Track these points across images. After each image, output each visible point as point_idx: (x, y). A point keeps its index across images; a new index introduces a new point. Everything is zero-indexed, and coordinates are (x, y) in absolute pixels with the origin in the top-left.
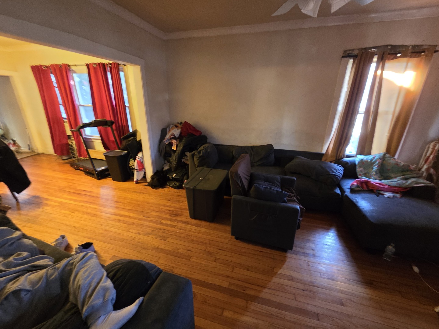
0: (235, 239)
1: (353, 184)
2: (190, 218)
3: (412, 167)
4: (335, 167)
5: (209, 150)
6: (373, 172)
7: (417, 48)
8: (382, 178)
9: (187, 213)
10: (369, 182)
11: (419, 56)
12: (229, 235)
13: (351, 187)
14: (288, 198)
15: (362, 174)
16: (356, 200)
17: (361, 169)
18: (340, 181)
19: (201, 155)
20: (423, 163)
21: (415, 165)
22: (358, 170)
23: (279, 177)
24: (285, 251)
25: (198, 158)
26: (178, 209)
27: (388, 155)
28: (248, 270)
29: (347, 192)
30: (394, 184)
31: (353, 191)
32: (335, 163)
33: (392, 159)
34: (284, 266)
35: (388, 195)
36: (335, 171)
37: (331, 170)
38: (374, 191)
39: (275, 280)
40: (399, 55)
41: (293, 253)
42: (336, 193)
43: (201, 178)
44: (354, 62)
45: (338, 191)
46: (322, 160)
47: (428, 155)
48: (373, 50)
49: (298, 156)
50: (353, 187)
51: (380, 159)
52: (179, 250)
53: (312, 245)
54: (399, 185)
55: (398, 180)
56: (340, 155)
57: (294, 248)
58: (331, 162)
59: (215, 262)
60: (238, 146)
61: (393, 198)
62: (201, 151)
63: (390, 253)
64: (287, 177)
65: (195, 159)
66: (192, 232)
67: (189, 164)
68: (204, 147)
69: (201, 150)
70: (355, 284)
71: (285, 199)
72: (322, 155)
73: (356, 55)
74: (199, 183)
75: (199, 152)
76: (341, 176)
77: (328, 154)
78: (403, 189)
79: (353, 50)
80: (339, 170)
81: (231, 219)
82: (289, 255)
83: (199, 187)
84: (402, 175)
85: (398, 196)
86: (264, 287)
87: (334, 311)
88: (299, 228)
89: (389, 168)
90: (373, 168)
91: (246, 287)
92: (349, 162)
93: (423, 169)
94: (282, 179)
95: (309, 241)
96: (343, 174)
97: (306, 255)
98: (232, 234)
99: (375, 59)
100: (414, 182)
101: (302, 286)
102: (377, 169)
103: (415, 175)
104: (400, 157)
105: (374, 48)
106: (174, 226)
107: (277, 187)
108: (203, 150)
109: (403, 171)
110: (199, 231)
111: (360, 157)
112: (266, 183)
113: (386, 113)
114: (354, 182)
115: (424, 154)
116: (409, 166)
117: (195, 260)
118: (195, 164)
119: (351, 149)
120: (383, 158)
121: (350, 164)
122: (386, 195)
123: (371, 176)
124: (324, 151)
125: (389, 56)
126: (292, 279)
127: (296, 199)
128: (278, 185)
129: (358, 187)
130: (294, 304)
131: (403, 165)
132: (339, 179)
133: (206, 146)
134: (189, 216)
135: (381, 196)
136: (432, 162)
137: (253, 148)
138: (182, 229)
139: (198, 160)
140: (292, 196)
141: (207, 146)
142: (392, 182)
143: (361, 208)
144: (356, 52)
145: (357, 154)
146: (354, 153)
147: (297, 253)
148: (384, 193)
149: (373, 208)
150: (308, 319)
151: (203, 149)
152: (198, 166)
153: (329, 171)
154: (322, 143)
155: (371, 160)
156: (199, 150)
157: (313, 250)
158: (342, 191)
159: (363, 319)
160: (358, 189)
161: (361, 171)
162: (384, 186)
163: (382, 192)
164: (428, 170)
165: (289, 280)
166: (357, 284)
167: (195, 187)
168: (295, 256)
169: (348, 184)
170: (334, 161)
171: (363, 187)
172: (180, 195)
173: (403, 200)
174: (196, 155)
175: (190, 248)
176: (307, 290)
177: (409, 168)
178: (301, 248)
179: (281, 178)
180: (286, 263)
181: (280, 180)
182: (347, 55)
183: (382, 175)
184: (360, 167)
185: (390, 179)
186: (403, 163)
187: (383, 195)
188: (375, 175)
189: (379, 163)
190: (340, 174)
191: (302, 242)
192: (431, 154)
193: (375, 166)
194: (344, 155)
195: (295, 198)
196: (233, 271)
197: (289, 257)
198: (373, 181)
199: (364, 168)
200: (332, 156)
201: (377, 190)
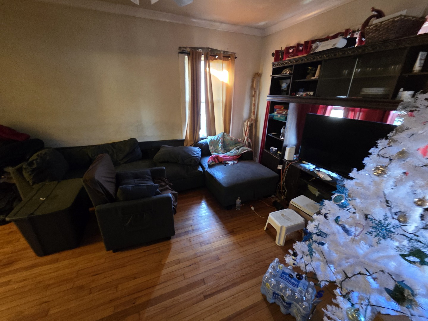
0: (114, 253)
1: (209, 161)
2: (39, 257)
3: (240, 140)
4: (194, 150)
5: (48, 158)
6: (219, 148)
7: (225, 53)
8: (225, 152)
9: (31, 253)
10: (218, 156)
11: (228, 60)
12: (104, 252)
13: (208, 163)
14: (162, 188)
15: (213, 151)
16: (213, 173)
17: (212, 147)
18: (200, 160)
19: (35, 166)
20: (244, 136)
21: (241, 138)
22: (211, 148)
23: (148, 170)
24: (169, 238)
25: (30, 173)
26: (12, 253)
27: (225, 134)
28: (135, 278)
29: (207, 169)
30: (232, 154)
31: (210, 166)
32: (194, 146)
33: (228, 136)
34: (171, 253)
35: (231, 163)
36: (195, 153)
37: (192, 153)
38: (223, 162)
39: (164, 272)
40: (217, 57)
41: (177, 237)
42: (199, 171)
43: (41, 199)
44: (188, 58)
45: (200, 169)
46: (184, 146)
47: (245, 130)
48: (199, 50)
49: (163, 146)
50: (209, 163)
51: (221, 137)
52: (23, 313)
53: (190, 222)
54: (235, 154)
55: (234, 151)
56: (196, 138)
57: (176, 232)
58: (191, 146)
59: (90, 294)
60: (93, 146)
61: (233, 164)
62: (35, 162)
63: (239, 204)
64: (157, 168)
65: (26, 175)
66: (45, 275)
67: (16, 183)
68: (38, 156)
69: (33, 160)
70: (223, 238)
71: (158, 190)
72: (183, 141)
73: (189, 52)
74: (39, 206)
75: (31, 164)
76: (200, 156)
77: (188, 139)
78: (238, 156)
79: (186, 48)
80: (197, 151)
81: (102, 234)
82: (173, 240)
83: (39, 213)
84: (236, 147)
85: (236, 162)
86: (154, 286)
87: (214, 268)
88: (175, 212)
89: (228, 143)
90: (219, 145)
91: (135, 299)
92: (203, 143)
93: (245, 140)
94: (153, 172)
95: (188, 219)
96: (201, 154)
97: (187, 233)
98: (108, 250)
99: (203, 58)
100: (242, 150)
101: (188, 263)
102: (222, 145)
103: (242, 145)
104: (232, 135)
105: (200, 48)
106: (8, 283)
107: (148, 181)
108: (37, 159)
109: (236, 144)
110: (57, 267)
111: (210, 138)
112: (135, 180)
113: (219, 102)
114: (209, 159)
115: (244, 129)
116: (238, 140)
117: (57, 311)
118: (28, 182)
119: (203, 132)
120: (223, 136)
121: (204, 145)
122: (229, 163)
123: (219, 151)
124: (184, 138)
125: (211, 57)
126: (179, 262)
127: (169, 187)
128: (150, 178)
129: (213, 162)
130: (184, 284)
131: (235, 139)
132: (199, 159)
133: (41, 154)
134: (35, 255)
135: (227, 165)
136: (248, 134)
137: (114, 145)
138: (24, 280)
139: (30, 175)
140: (164, 185)
141: (43, 153)
142: (231, 153)
143: (217, 178)
144: (188, 50)
145: (207, 136)
146: (205, 135)
147: (180, 235)
148: (228, 163)
149: (224, 176)
150: (197, 289)
151: (37, 157)
152: (34, 183)
153: (191, 154)
154: (181, 130)
155: (217, 139)
156: (30, 160)
157: (191, 226)
158: (203, 168)
159: (232, 261)
160: (213, 163)
161: (212, 149)
162: (227, 157)
163: (227, 162)
164: (247, 140)
165: (176, 264)
166: (225, 237)
167: (32, 214)
168: (178, 239)
169: (206, 161)
170: (193, 144)
171: (215, 162)
172: (12, 232)
173: (239, 164)
174: (25, 169)
175: (45, 299)
176: (193, 264)
177: (238, 141)
178: (182, 229)
179: (150, 171)
180: (172, 249)
181: (150, 173)
182: (182, 51)
183: (225, 149)
184: (211, 146)
185: (230, 151)
186: (234, 138)
187: (228, 164)
188: (221, 150)
189: (221, 140)
190: (199, 155)
191: (182, 223)
192: (247, 130)
193: (220, 143)
194: (199, 138)
195: (167, 186)
196: (117, 290)
197: (174, 243)
198: (221, 155)
199: (214, 146)
200: (191, 141)
201: (224, 161)
